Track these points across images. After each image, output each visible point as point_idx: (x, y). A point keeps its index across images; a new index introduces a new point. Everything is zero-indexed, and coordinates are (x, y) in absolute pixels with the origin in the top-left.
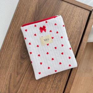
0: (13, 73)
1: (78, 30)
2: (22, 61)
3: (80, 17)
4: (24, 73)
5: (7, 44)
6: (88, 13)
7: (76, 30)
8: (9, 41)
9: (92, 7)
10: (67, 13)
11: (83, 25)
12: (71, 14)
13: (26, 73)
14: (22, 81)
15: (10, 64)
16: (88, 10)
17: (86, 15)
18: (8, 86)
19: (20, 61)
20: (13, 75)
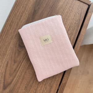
0: (10, 61)
1: (77, 23)
2: (20, 49)
3: (79, 10)
4: (21, 61)
5: (6, 32)
6: (87, 7)
7: (75, 22)
8: (8, 29)
9: (90, 2)
10: (66, 5)
11: (81, 18)
12: (70, 7)
13: (24, 62)
14: (19, 69)
15: (8, 52)
16: (87, 4)
17: (85, 9)
18: (4, 74)
19: (18, 49)
20: (10, 63)
